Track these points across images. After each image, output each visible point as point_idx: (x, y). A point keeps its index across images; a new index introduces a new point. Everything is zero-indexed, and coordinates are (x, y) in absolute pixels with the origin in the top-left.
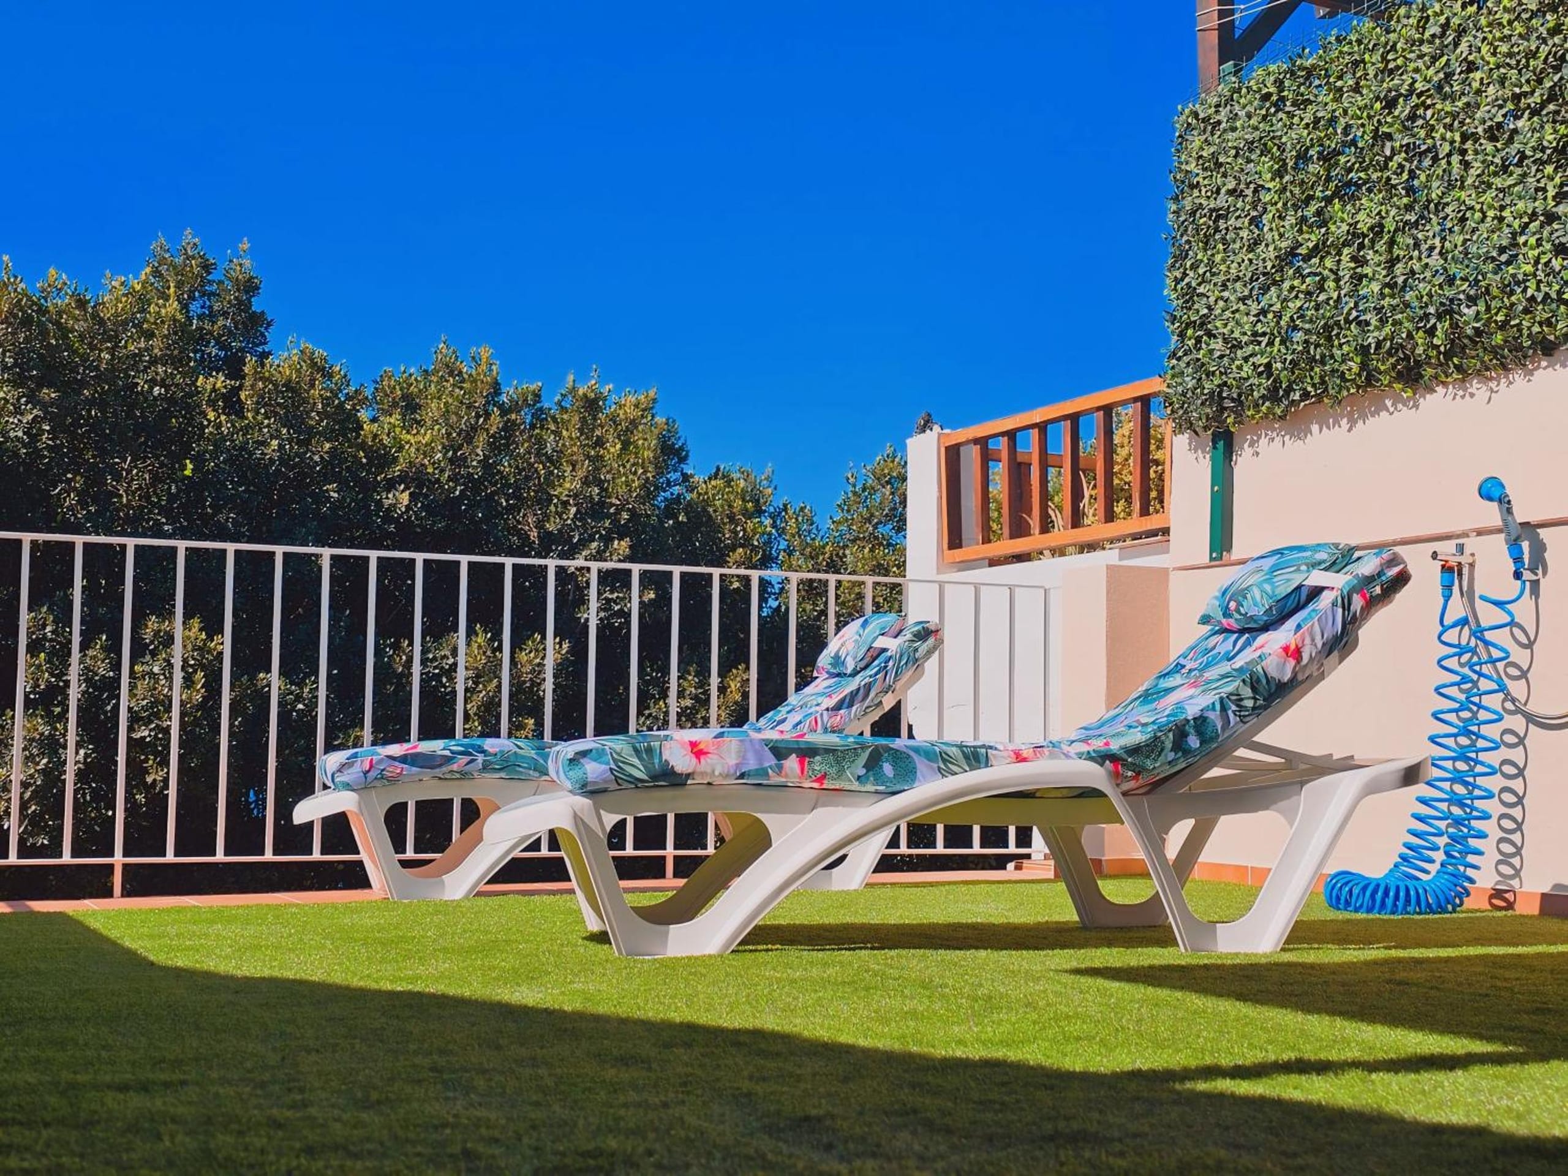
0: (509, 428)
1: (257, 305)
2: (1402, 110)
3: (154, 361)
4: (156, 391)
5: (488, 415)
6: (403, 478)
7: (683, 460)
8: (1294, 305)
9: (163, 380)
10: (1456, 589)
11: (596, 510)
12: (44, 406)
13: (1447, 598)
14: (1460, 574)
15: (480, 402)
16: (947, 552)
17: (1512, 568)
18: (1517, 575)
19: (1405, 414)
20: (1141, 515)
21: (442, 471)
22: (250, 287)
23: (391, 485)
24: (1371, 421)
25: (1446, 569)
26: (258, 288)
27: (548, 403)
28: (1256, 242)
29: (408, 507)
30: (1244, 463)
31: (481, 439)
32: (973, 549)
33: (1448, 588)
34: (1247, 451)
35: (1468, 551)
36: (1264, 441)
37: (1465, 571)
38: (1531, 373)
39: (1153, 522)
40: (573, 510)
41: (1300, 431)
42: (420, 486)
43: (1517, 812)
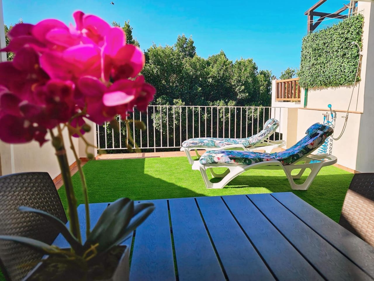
0: (227, 68)
1: (194, 45)
2: (326, 45)
3: (175, 59)
4: (175, 64)
5: (223, 66)
6: (211, 77)
7: (257, 69)
8: (314, 72)
9: (176, 62)
10: (326, 119)
11: (239, 81)
12: (158, 68)
13: (324, 120)
14: (327, 117)
15: (222, 65)
16: (277, 99)
17: (331, 117)
18: (332, 118)
19: (326, 90)
20: (298, 98)
21: (217, 75)
22: (192, 43)
23: (209, 78)
24: (322, 90)
25: (325, 116)
26: (193, 43)
27: (234, 63)
28: (310, 61)
29: (212, 81)
30: (309, 93)
31: (222, 70)
32: (280, 99)
33: (325, 119)
34: (309, 91)
35: (328, 113)
36: (311, 90)
37: (328, 116)
38: (339, 87)
39: (299, 99)
40: (236, 81)
41: (315, 90)
42: (213, 78)
43: (331, 150)
